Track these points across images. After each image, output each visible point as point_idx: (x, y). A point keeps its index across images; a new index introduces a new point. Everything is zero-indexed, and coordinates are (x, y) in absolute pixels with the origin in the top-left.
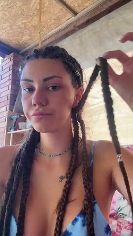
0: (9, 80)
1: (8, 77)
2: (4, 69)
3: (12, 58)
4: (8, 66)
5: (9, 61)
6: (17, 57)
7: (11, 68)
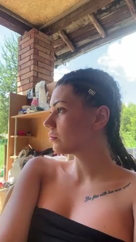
0: (30, 60)
1: (29, 57)
2: (22, 48)
3: (33, 36)
4: (28, 44)
5: (28, 38)
6: (38, 33)
7: (32, 47)
